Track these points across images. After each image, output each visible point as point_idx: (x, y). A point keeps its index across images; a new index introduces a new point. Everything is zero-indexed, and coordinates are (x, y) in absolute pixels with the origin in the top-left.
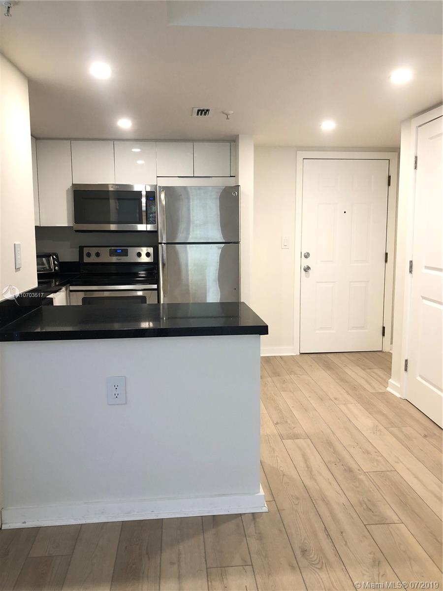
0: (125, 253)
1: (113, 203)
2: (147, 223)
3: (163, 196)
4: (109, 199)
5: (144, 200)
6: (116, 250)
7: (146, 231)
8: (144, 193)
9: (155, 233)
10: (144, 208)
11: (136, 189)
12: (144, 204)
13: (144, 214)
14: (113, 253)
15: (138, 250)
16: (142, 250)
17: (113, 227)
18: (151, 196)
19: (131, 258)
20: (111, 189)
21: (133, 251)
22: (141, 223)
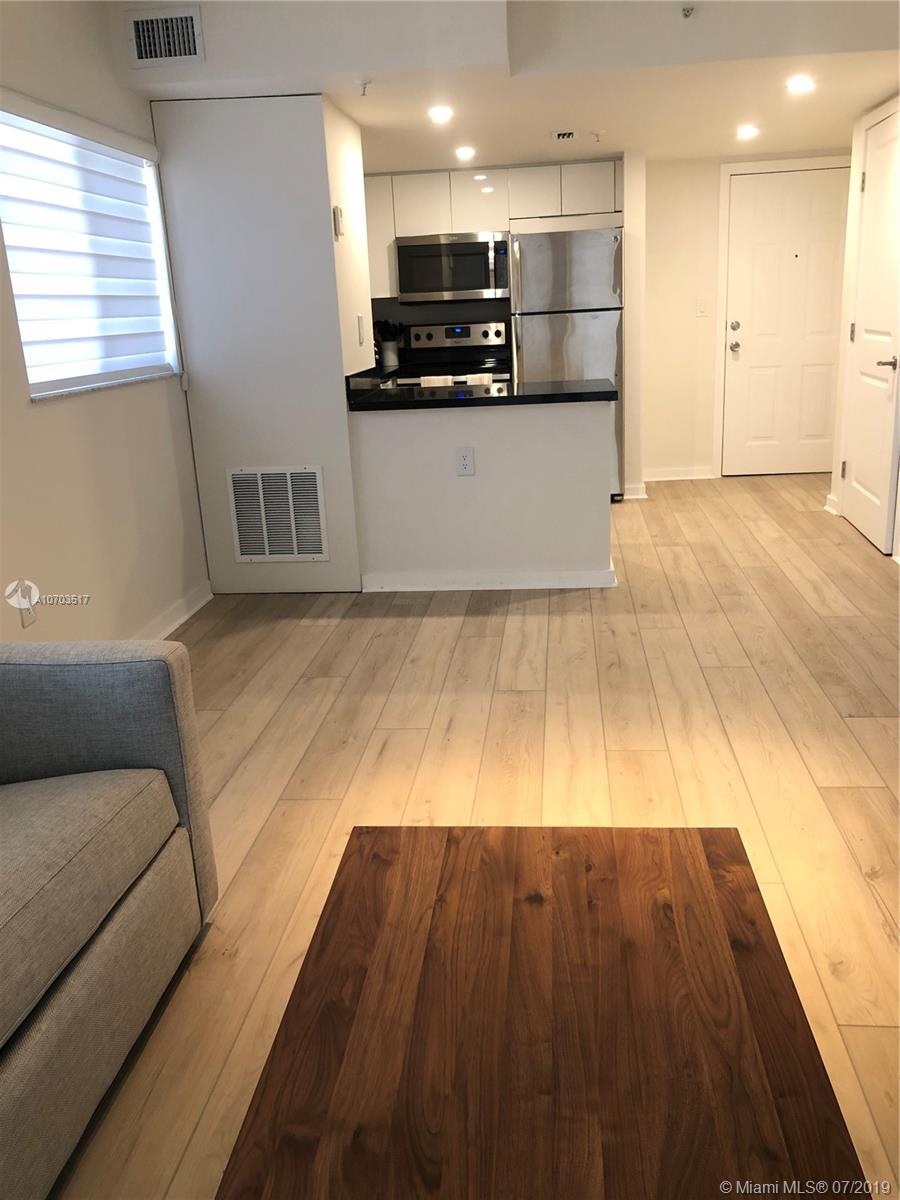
0: (466, 333)
1: (446, 263)
2: (496, 287)
3: (516, 245)
4: (440, 256)
5: (491, 254)
6: (454, 329)
7: (496, 299)
8: (491, 245)
9: (506, 301)
10: (492, 267)
11: (481, 239)
12: (491, 260)
13: (492, 274)
14: (450, 334)
15: (483, 327)
16: (490, 327)
17: (447, 296)
18: (502, 248)
19: (476, 339)
20: (443, 241)
21: (477, 329)
22: (488, 287)
